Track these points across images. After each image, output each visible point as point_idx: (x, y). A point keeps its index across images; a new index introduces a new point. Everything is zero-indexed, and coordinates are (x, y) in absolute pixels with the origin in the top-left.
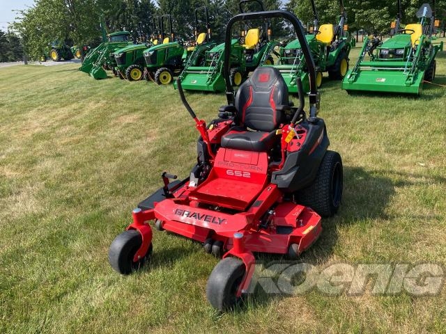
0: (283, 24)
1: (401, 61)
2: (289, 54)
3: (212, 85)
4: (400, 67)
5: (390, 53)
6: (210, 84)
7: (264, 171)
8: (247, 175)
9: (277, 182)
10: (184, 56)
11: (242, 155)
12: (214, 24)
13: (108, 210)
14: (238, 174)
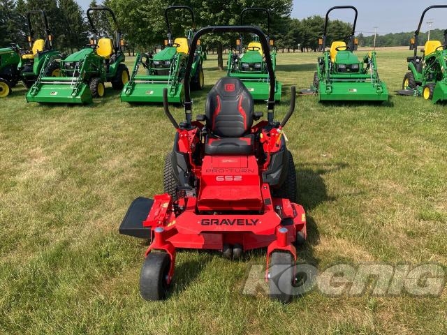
0: (87, 34)
1: (259, 73)
2: (159, 65)
3: (79, 97)
4: (259, 78)
5: (250, 66)
6: (77, 95)
7: (256, 173)
8: (238, 178)
9: (269, 180)
10: (20, 65)
11: (230, 161)
12: (6, 28)
13: (66, 244)
14: (229, 178)
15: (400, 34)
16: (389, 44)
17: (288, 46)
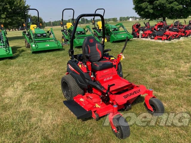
7: (117, 73)
14: (108, 79)
15: (59, 21)
16: (56, 25)
17: (15, 28)
